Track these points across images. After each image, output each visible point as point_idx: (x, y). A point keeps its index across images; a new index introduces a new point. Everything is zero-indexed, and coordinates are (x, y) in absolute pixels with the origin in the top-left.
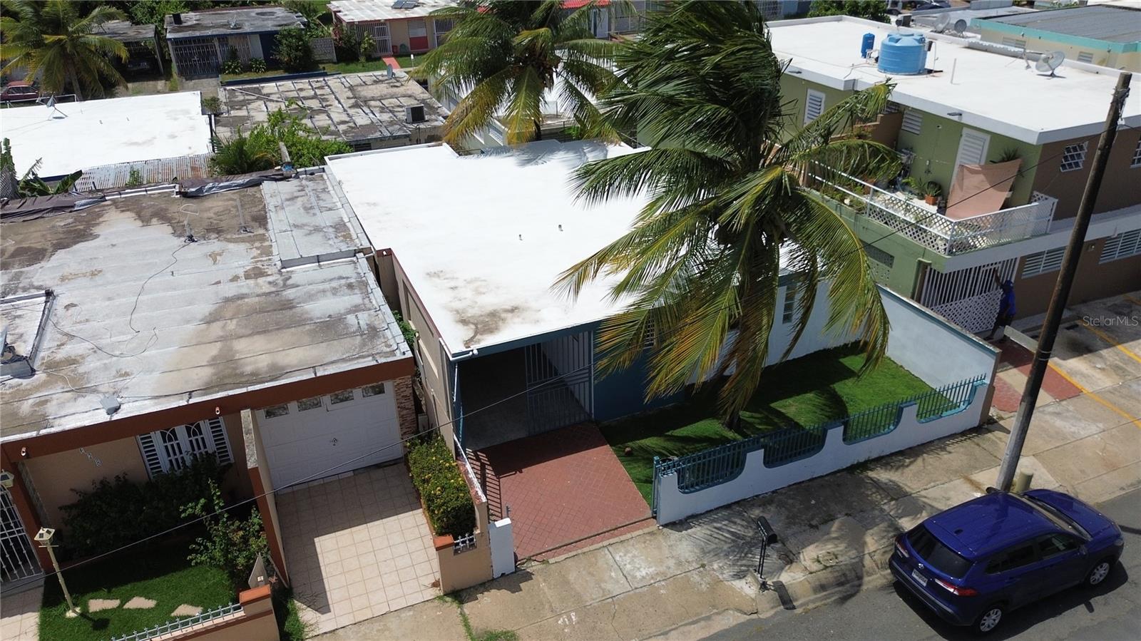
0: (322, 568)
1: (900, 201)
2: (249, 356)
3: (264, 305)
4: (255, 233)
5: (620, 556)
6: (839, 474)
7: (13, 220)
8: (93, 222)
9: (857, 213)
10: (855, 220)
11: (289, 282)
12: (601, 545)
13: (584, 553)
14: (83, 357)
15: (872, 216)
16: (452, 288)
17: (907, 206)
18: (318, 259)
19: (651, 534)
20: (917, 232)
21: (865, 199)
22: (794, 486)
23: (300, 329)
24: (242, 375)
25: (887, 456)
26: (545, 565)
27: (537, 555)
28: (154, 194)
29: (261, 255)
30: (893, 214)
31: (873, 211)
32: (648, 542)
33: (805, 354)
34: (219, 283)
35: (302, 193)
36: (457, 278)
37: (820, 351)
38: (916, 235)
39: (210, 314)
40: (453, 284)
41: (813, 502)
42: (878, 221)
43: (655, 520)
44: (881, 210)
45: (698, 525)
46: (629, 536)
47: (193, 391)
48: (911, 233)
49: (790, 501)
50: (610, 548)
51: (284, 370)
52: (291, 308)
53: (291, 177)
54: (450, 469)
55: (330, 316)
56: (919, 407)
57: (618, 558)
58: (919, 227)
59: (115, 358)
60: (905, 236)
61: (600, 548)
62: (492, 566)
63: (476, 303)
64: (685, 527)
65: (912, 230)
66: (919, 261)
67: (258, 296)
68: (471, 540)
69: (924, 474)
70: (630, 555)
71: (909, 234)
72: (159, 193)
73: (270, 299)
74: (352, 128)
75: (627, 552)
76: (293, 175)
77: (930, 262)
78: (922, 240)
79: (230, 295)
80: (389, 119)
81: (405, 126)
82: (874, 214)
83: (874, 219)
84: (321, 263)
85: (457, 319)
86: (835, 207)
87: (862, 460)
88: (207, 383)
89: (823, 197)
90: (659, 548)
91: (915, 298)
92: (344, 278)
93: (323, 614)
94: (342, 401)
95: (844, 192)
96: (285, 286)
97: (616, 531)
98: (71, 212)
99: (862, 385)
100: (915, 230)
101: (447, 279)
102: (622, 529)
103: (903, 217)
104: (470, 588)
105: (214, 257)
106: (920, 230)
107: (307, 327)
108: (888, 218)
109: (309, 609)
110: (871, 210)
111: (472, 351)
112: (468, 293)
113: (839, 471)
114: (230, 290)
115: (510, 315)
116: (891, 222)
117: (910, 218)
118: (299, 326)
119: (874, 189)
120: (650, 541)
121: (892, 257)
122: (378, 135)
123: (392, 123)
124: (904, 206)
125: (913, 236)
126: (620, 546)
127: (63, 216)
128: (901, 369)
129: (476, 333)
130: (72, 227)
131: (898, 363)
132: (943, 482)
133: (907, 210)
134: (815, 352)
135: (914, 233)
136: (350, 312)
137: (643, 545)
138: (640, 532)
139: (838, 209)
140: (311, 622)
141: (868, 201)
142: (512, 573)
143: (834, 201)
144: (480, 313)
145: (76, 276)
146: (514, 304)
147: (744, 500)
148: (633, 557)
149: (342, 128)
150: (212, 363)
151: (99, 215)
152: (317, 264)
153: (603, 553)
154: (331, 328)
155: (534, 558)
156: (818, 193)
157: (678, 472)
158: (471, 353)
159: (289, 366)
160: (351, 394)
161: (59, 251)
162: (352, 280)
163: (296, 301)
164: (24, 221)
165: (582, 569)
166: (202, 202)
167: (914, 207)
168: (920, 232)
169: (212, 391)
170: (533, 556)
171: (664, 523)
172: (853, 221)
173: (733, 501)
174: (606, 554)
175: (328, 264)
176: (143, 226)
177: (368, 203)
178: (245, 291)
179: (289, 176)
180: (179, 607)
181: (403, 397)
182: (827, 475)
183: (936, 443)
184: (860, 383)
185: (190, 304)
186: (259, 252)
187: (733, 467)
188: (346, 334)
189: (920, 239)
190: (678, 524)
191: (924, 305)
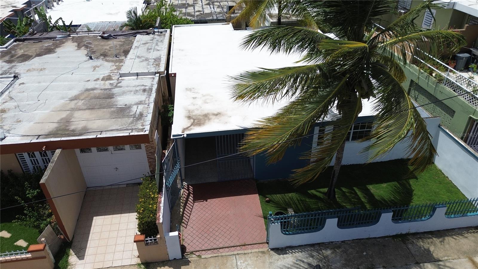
0: (91, 234)
1: (465, 78)
2: (77, 120)
3: (101, 95)
4: (120, 58)
5: (241, 263)
6: (386, 239)
7: (29, 41)
8: (59, 46)
9: (438, 83)
10: (436, 86)
11: (119, 85)
12: (232, 253)
13: (222, 256)
14: (9, 110)
15: (447, 85)
16: (193, 98)
17: (469, 82)
18: (137, 75)
19: (263, 252)
20: (472, 99)
21: (444, 74)
22: (357, 241)
23: (109, 109)
24: (68, 130)
25: (422, 233)
26: (198, 258)
27: (197, 251)
28: (91, 36)
29: (115, 69)
30: (459, 86)
31: (447, 82)
32: (259, 257)
33: (389, 160)
34: (89, 81)
35: (151, 41)
36: (199, 93)
37: (398, 159)
38: (471, 101)
39: (75, 96)
40: (195, 96)
41: (365, 253)
42: (449, 89)
43: (267, 245)
44: (453, 83)
45: (291, 253)
46: (250, 251)
47: (41, 135)
48: (469, 99)
49: (351, 250)
50: (237, 256)
51: (88, 131)
52: (111, 98)
53: (151, 33)
54: (153, 199)
55: (126, 105)
56: (448, 209)
57: (239, 263)
58: (474, 96)
59: (21, 112)
60: (465, 101)
61: (232, 255)
62: (168, 254)
63: (201, 107)
64: (283, 253)
65: (470, 97)
66: (470, 117)
67: (101, 90)
68: (155, 240)
69: (442, 250)
70: (246, 263)
71: (467, 99)
72: (93, 36)
73: (105, 92)
74: (201, 14)
75: (246, 261)
76: (152, 33)
77: (477, 119)
78: (475, 105)
79: (89, 88)
80: (219, 11)
81: (225, 15)
82: (448, 84)
83: (447, 87)
84: (138, 77)
85: (187, 115)
86: (426, 77)
87: (404, 232)
88: (50, 132)
89: (420, 71)
90: (264, 262)
91: (463, 139)
92: (144, 86)
93: (80, 260)
94: (119, 150)
95: (433, 69)
96: (116, 86)
97: (244, 247)
98: (54, 40)
99: (418, 185)
100: (471, 98)
101: (194, 93)
102: (248, 246)
103: (465, 88)
104: (156, 262)
105: (95, 68)
106: (475, 98)
107: (112, 109)
108: (457, 88)
109: (75, 256)
110: (446, 81)
111: (184, 135)
112: (199, 102)
113: (387, 237)
114: (90, 85)
115: (214, 117)
116: (458, 90)
117: (470, 90)
118: (109, 108)
119: (450, 69)
120: (261, 257)
121: (454, 112)
122: (211, 18)
123: (220, 13)
124: (467, 82)
125: (469, 101)
126: (243, 256)
127: (49, 42)
128: (446, 178)
129: (192, 125)
130: (49, 47)
131: (445, 175)
132: (453, 258)
133: (469, 85)
134: (395, 160)
135: (470, 99)
136: (135, 104)
137: (256, 259)
138: (257, 250)
139: (427, 78)
140: (73, 263)
141: (446, 76)
142: (180, 259)
143: (426, 73)
144: (200, 114)
145: (34, 69)
146: (219, 111)
147: (323, 243)
148: (247, 264)
149: (197, 13)
150: (59, 121)
151: (63, 43)
152: (136, 77)
153: (232, 258)
154: (123, 111)
155: (194, 253)
156: (418, 68)
157: (281, 222)
158: (183, 136)
159: (91, 129)
160: (124, 147)
161: (37, 57)
162: (147, 88)
163: (116, 95)
164: (34, 42)
165: (217, 265)
166: (108, 41)
167: (473, 83)
168: (474, 99)
169: (49, 136)
170: (194, 252)
171: (272, 247)
172: (435, 87)
173: (316, 243)
174: (233, 259)
175: (142, 78)
176: (77, 50)
177: (180, 50)
178: (97, 86)
179: (150, 32)
180: (20, 240)
181: (150, 152)
182: (379, 238)
183: (456, 230)
184: (417, 183)
185: (70, 90)
186: (115, 68)
187: (317, 225)
188: (127, 116)
189: (473, 104)
190: (280, 250)
191: (468, 145)
